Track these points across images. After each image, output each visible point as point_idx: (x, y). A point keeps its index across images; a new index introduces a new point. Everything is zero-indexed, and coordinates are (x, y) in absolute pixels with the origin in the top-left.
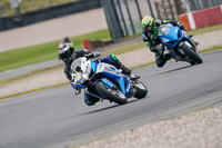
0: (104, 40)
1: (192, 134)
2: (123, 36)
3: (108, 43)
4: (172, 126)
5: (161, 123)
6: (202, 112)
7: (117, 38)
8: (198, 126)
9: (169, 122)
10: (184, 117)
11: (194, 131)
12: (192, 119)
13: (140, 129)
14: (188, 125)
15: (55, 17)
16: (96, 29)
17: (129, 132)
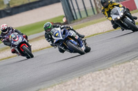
1: (117, 79)
5: (98, 72)
6: (123, 65)
7: (70, 20)
8: (120, 74)
9: (102, 72)
10: (112, 68)
11: (117, 77)
12: (116, 69)
13: (85, 77)
14: (114, 73)
15: (31, 9)
16: (57, 15)
17: (77, 79)
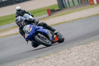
0: (56, 9)
2: (64, 7)
3: (57, 10)
4: (86, 47)
7: (62, 8)
8: (98, 47)
11: (96, 50)
12: (95, 44)
13: (72, 49)
14: (94, 47)
17: (67, 50)
